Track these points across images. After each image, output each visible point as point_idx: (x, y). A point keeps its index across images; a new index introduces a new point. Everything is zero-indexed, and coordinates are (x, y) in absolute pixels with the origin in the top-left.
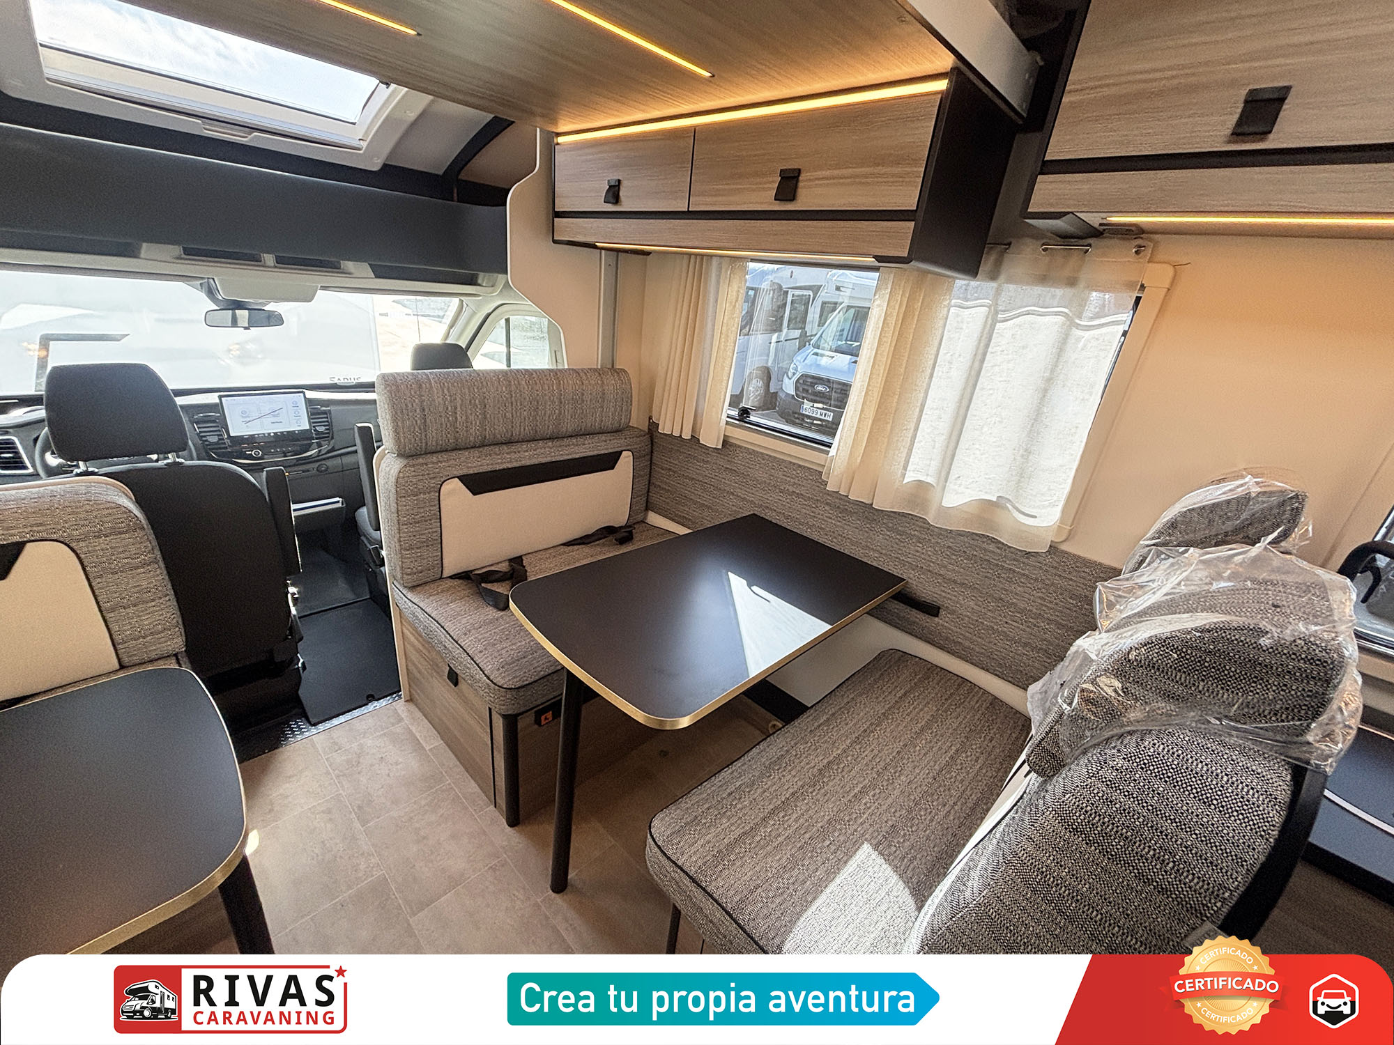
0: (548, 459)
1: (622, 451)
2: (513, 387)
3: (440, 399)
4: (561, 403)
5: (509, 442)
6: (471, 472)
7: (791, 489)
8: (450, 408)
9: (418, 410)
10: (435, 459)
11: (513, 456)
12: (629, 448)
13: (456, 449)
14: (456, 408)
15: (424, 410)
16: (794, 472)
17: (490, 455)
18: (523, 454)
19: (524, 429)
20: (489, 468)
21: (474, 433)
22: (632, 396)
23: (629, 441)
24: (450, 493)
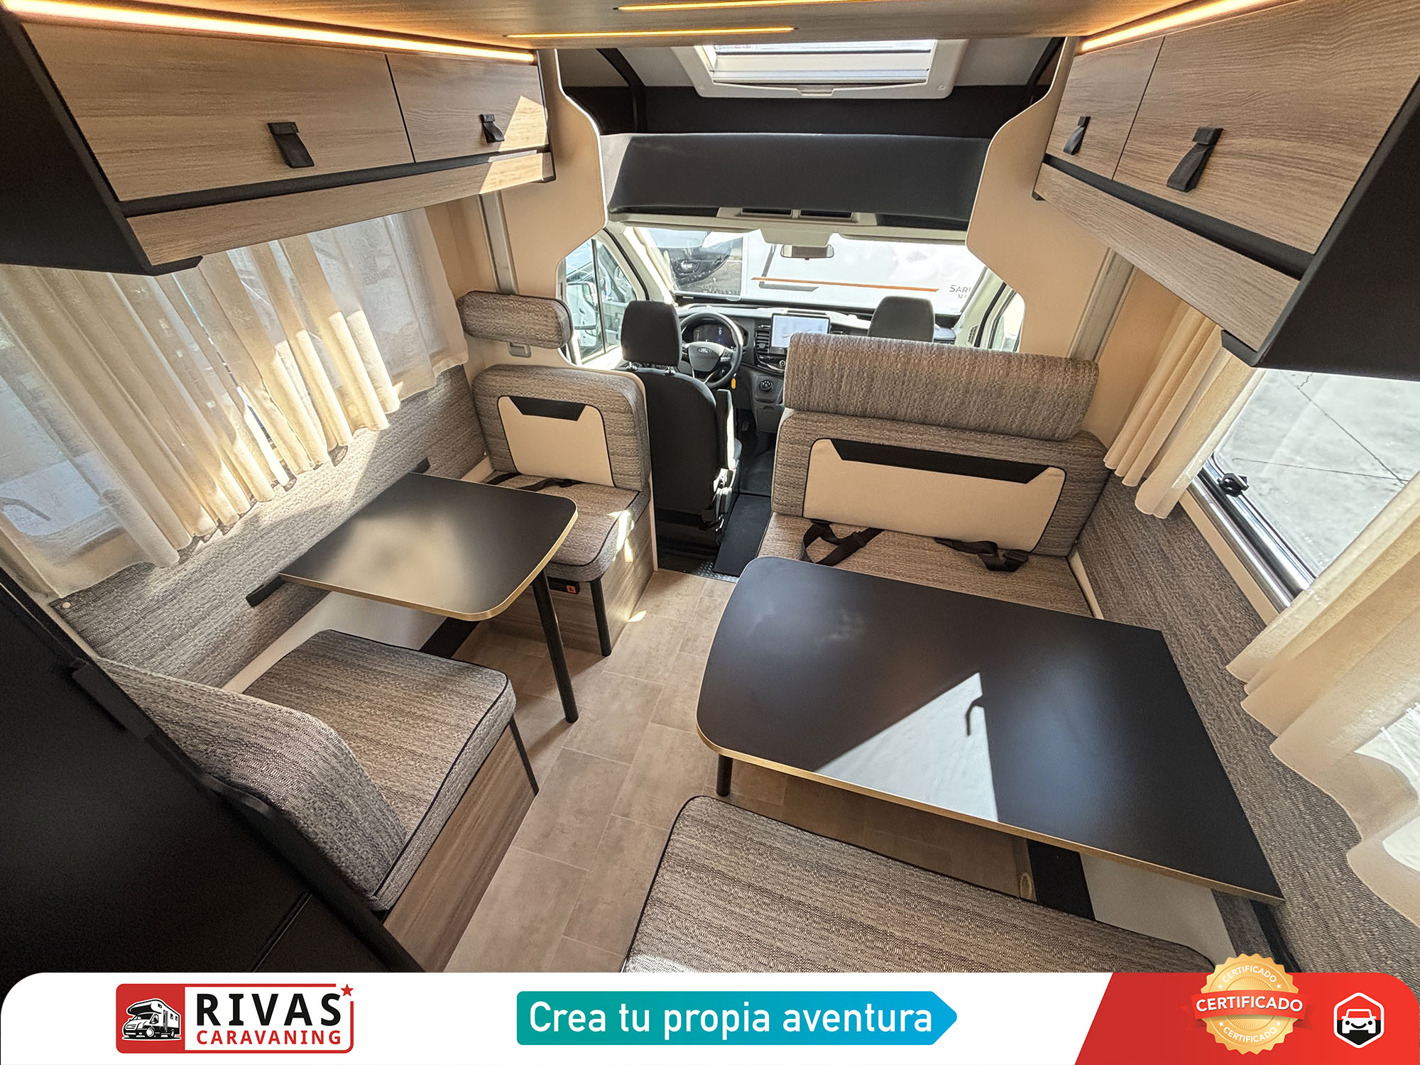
0: (935, 448)
1: (1047, 467)
2: (910, 367)
3: (829, 367)
4: (967, 392)
5: (893, 419)
6: (844, 438)
7: (1215, 633)
8: (836, 376)
9: (807, 373)
10: (815, 418)
11: (894, 434)
12: (1062, 465)
13: (836, 413)
14: (842, 377)
15: (812, 374)
16: (1232, 612)
17: (869, 427)
18: (904, 436)
19: (912, 411)
20: (865, 440)
21: (856, 402)
22: (1088, 402)
23: (1065, 456)
24: (821, 451)
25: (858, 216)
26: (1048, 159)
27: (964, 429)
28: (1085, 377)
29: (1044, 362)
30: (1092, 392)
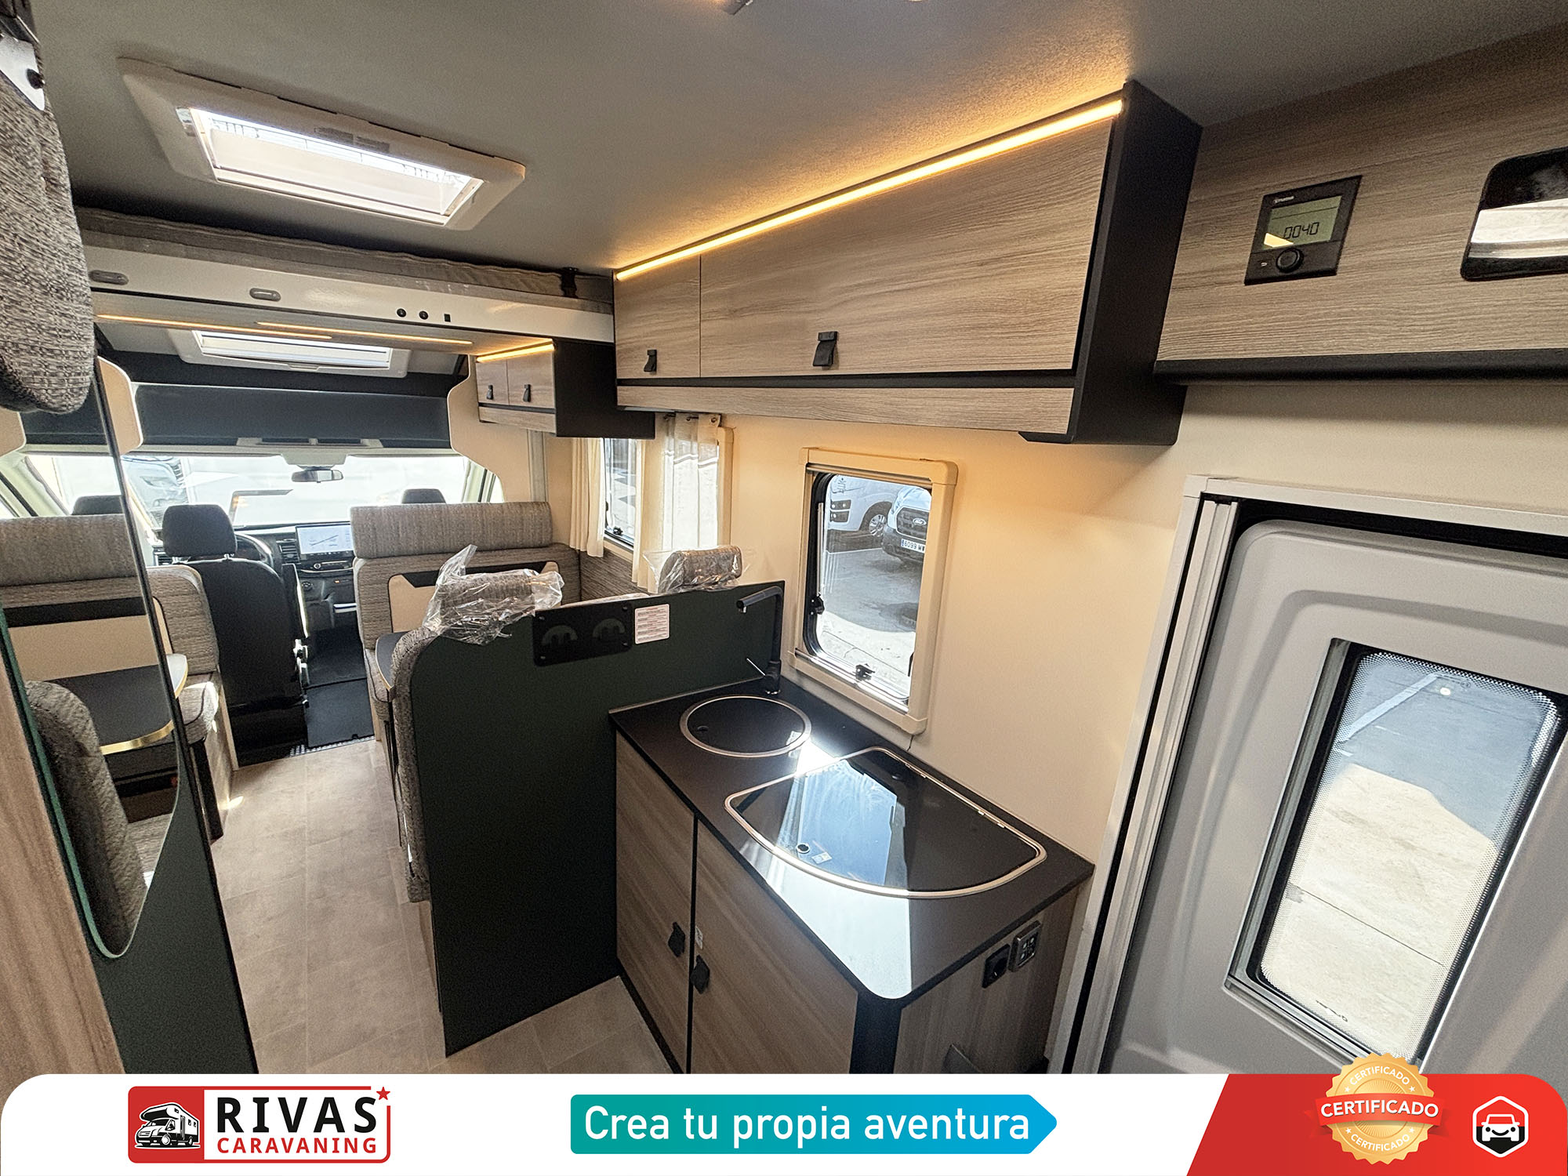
1: (547, 561)
2: (443, 515)
3: (387, 524)
8: (393, 529)
9: (370, 530)
10: (387, 561)
12: (554, 559)
13: (401, 556)
14: (399, 529)
15: (375, 530)
17: (428, 560)
19: (455, 544)
20: (427, 569)
21: (413, 546)
22: (551, 521)
23: (552, 554)
24: (397, 584)
25: (366, 441)
26: (481, 405)
27: (491, 550)
28: (544, 509)
29: (520, 505)
30: (550, 515)
